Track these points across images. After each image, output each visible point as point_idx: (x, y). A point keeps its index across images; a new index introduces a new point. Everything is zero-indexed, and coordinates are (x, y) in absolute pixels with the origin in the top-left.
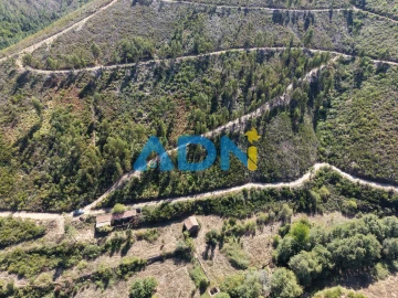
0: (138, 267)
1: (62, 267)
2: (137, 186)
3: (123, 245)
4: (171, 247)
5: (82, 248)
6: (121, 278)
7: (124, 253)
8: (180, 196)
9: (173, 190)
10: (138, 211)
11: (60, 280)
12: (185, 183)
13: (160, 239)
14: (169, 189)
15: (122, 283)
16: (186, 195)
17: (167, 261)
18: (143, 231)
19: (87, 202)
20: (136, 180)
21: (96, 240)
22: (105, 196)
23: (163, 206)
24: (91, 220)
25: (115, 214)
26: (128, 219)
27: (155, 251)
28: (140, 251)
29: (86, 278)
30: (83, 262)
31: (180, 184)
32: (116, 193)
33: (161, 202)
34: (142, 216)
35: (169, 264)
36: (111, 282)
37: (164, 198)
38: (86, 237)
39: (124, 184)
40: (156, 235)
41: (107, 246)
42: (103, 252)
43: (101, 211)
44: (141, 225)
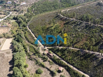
0: (43, 66)
1: (34, 54)
2: (58, 50)
3: (45, 60)
4: (52, 69)
5: (39, 54)
6: (39, 65)
7: (44, 61)
8: (65, 60)
9: (64, 58)
10: (53, 56)
11: (32, 56)
12: (69, 59)
13: (52, 65)
14: (63, 57)
15: (38, 66)
16: (66, 61)
17: (49, 71)
18: (51, 60)
19: (47, 46)
20: (59, 49)
21: (42, 54)
22: (51, 47)
23: (59, 59)
24: (45, 50)
25: (49, 52)
26: (50, 56)
27: (49, 67)
28: (46, 64)
29: (35, 59)
30: (37, 56)
31: (67, 58)
32: (53, 49)
33: (60, 58)
34: (53, 57)
35: (49, 72)
36: (37, 64)
37: (61, 58)
38: (41, 52)
39: (56, 48)
40: (52, 64)
41: (43, 57)
42: (41, 58)
43: (48, 50)
44: (51, 59)
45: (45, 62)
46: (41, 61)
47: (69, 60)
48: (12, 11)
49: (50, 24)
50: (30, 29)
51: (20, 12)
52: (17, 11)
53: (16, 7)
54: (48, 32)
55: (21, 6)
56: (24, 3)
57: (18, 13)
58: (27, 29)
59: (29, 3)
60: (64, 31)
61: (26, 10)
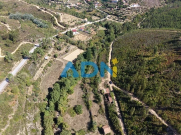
0: (88, 107)
1: (90, 84)
2: (126, 100)
3: (97, 100)
4: (95, 120)
5: (96, 87)
6: (85, 102)
7: (94, 101)
8: (124, 123)
9: (127, 119)
10: (112, 103)
11: (87, 84)
12: (132, 125)
13: (100, 115)
14: (126, 116)
15: (83, 102)
16: (125, 126)
17: (90, 119)
18: (104, 107)
19: (115, 84)
20: (129, 99)
21: (99, 90)
22: (118, 88)
24: (108, 87)
25: (110, 94)
26: (108, 99)
27: (93, 113)
28: (95, 107)
29: (87, 91)
30: (92, 89)
31: (131, 122)
32: (120, 92)
33: (119, 114)
34: (109, 104)
35: (88, 120)
36: (84, 99)
37: (121, 114)
38: (101, 86)
39: (126, 94)
40: (101, 113)
41: (97, 94)
42: (95, 94)
43: (112, 89)
44: (106, 104)
45: (93, 103)
46: (91, 97)
47: (132, 128)
48: (112, 14)
49: (148, 50)
50: (112, 47)
51: (121, 19)
52: (117, 16)
53: (119, 9)
54: (135, 62)
55: (129, 9)
56: (136, 6)
57: (117, 19)
58: (109, 46)
59: (144, 7)
60: (164, 74)
61: (132, 17)
